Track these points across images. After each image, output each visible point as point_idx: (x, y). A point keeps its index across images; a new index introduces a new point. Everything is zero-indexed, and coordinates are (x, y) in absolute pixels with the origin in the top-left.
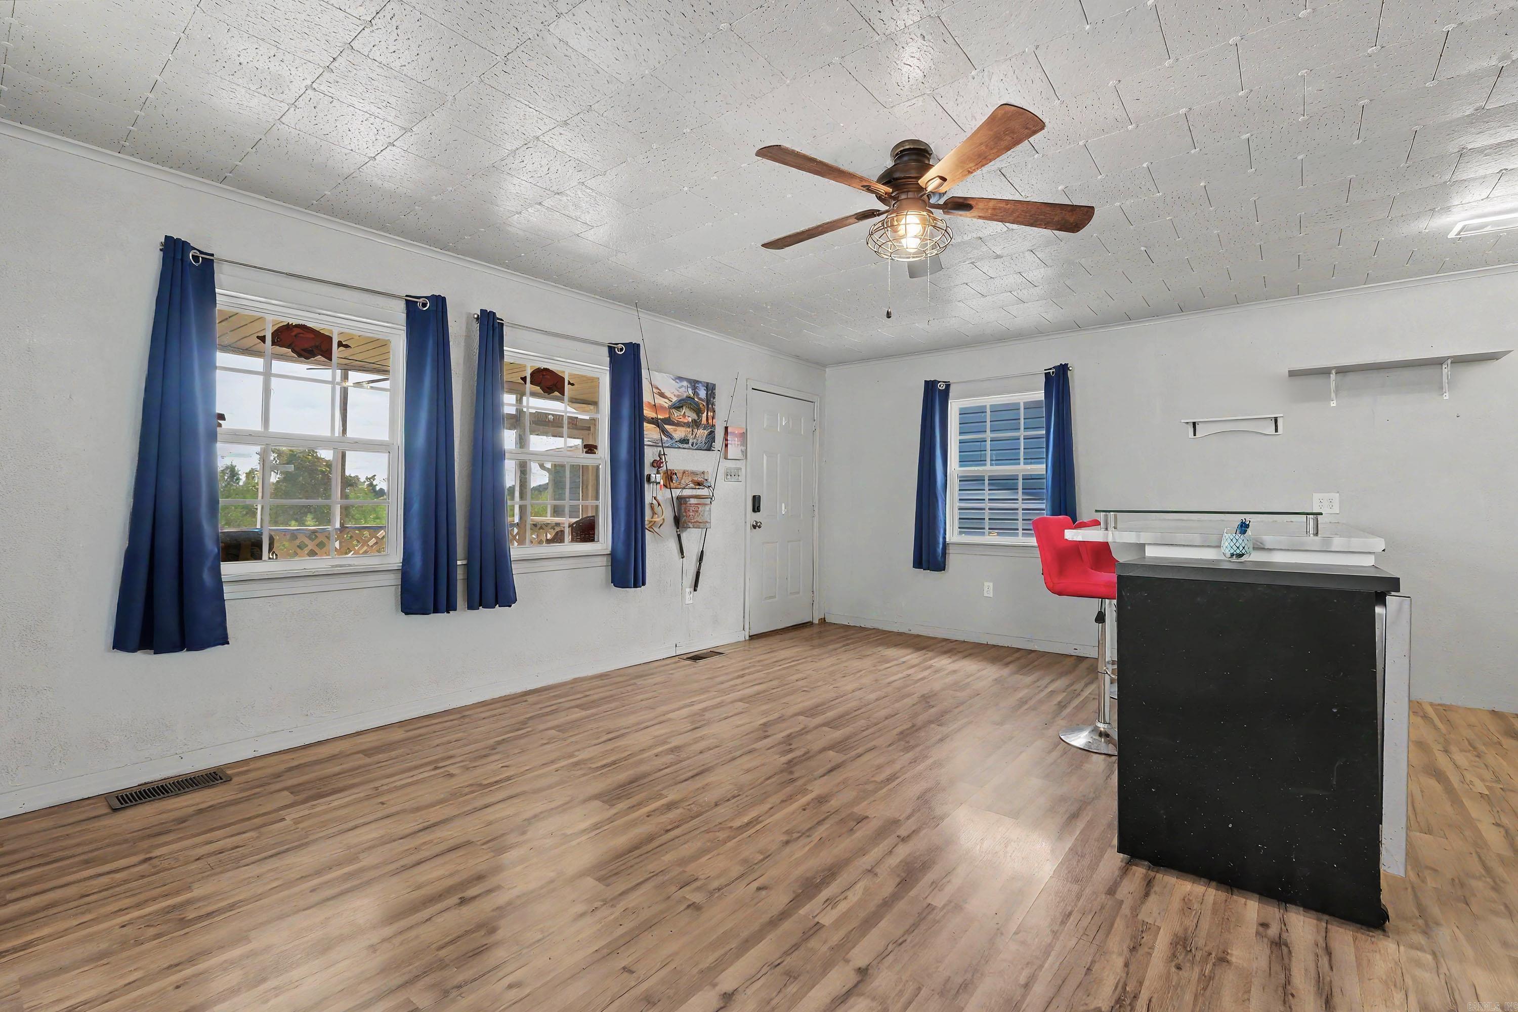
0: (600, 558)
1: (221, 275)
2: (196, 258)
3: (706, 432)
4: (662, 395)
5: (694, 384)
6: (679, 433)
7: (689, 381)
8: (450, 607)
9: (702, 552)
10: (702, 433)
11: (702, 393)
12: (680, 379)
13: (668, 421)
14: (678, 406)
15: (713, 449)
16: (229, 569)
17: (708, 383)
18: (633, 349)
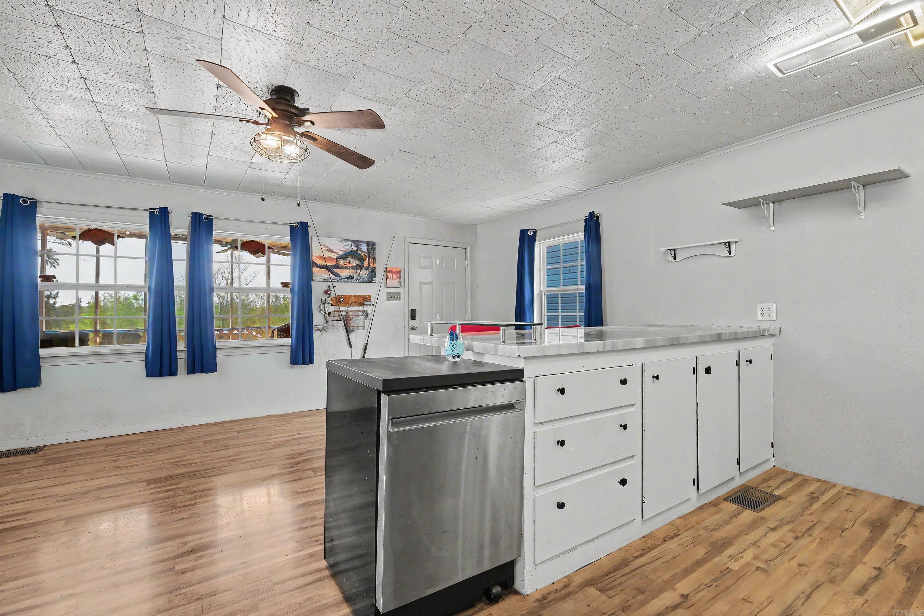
0: (285, 348)
1: (42, 209)
2: (25, 202)
3: (368, 272)
4: (331, 251)
5: (357, 243)
6: (346, 273)
7: (352, 241)
8: (173, 372)
9: (367, 344)
10: (364, 273)
11: (364, 248)
12: (347, 240)
13: (337, 266)
14: (345, 257)
15: (373, 281)
16: (43, 352)
17: (368, 242)
18: (304, 226)
